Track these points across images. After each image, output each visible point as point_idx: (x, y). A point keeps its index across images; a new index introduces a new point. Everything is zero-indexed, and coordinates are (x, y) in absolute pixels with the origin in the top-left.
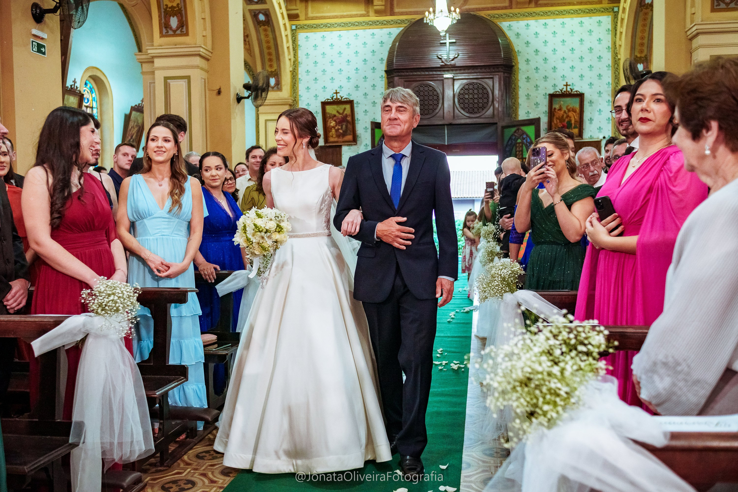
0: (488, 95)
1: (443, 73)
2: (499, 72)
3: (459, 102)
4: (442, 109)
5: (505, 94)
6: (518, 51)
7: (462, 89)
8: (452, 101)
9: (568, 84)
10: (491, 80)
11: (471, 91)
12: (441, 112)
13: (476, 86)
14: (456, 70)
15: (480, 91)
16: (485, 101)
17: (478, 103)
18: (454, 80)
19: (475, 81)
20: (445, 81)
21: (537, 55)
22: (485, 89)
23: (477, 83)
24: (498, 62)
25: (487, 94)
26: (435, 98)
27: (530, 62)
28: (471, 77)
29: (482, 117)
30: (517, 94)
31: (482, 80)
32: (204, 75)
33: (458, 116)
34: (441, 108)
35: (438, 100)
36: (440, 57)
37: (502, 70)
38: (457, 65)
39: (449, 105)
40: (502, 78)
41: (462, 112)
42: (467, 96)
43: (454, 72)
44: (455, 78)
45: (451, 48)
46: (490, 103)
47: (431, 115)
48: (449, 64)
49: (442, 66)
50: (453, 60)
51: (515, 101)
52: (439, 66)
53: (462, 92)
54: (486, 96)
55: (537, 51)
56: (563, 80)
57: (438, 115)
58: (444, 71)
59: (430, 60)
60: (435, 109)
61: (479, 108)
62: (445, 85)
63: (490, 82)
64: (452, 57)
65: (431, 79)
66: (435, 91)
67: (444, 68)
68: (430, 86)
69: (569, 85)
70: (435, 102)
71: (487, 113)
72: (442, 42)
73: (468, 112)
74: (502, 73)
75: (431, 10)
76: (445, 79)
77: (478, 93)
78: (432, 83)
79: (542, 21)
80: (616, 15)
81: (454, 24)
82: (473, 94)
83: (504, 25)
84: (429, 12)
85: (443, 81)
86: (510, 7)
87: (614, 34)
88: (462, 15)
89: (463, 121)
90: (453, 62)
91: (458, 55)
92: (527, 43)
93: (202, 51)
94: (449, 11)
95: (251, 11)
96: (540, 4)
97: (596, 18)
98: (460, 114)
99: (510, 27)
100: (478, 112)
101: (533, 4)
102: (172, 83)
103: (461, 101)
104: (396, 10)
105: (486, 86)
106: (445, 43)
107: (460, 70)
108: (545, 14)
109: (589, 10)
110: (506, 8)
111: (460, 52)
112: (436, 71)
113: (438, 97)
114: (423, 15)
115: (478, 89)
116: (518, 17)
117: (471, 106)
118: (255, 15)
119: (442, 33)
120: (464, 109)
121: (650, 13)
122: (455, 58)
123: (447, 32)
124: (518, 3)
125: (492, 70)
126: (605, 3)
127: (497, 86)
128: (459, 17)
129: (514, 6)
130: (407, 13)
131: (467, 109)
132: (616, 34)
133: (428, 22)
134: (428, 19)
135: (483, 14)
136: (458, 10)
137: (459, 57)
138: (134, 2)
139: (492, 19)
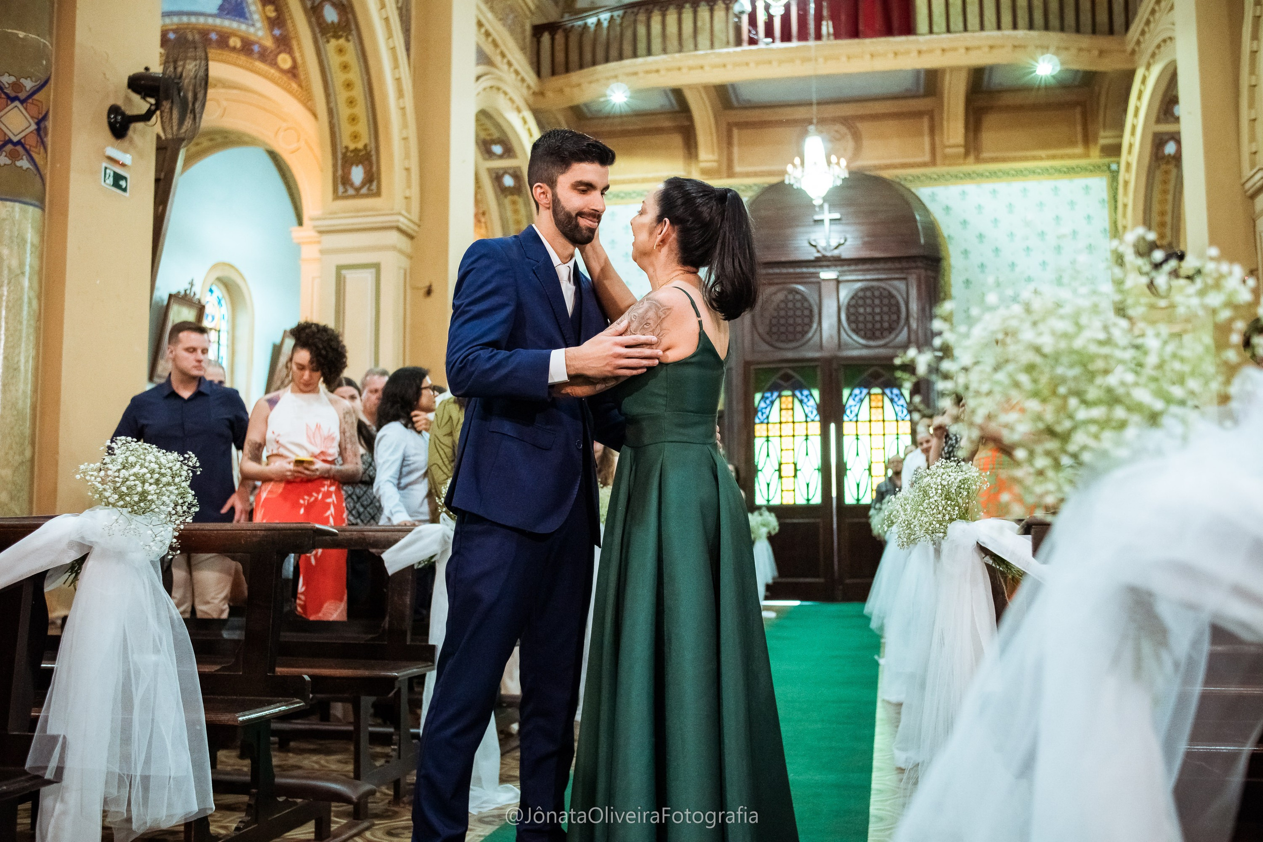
0: (898, 308)
1: (818, 270)
2: (917, 268)
3: (848, 319)
4: (818, 331)
5: (928, 307)
6: (948, 236)
7: (853, 298)
8: (835, 319)
10: (904, 282)
11: (869, 301)
12: (817, 337)
13: (877, 293)
14: (842, 265)
15: (886, 301)
16: (894, 317)
17: (881, 321)
18: (838, 282)
19: (875, 284)
20: (823, 284)
21: (981, 242)
22: (893, 297)
23: (878, 288)
24: (913, 252)
25: (897, 305)
26: (806, 312)
27: (969, 256)
28: (868, 277)
29: (891, 345)
31: (887, 282)
32: (405, 262)
33: (846, 345)
34: (817, 329)
35: (811, 317)
36: (814, 243)
37: (922, 265)
38: (845, 255)
39: (831, 325)
40: (922, 277)
41: (855, 337)
42: (861, 310)
43: (839, 268)
44: (841, 278)
45: (833, 228)
46: (902, 322)
47: (798, 344)
48: (829, 254)
49: (818, 260)
50: (836, 248)
52: (812, 258)
53: (853, 302)
54: (894, 309)
55: (981, 236)
57: (811, 341)
58: (821, 267)
59: (797, 249)
60: (807, 332)
61: (882, 330)
62: (823, 290)
63: (901, 285)
64: (834, 244)
65: (799, 280)
66: (806, 300)
67: (820, 261)
68: (797, 293)
70: (806, 320)
71: (898, 339)
72: (817, 217)
73: (865, 337)
74: (923, 272)
75: (797, 160)
76: (824, 280)
77: (881, 305)
78: (800, 287)
79: (988, 186)
80: (1114, 176)
81: (837, 188)
82: (873, 306)
83: (924, 192)
84: (794, 165)
85: (819, 283)
86: (933, 162)
87: (1113, 207)
88: (850, 173)
89: (855, 353)
90: (836, 253)
91: (846, 240)
92: (964, 223)
93: (403, 222)
94: (829, 163)
95: (490, 170)
96: (983, 159)
97: (1080, 182)
98: (850, 340)
99: (933, 196)
100: (882, 337)
101: (971, 158)
102: (349, 275)
103: (852, 318)
104: (738, 169)
105: (895, 292)
106: (822, 221)
107: (849, 265)
108: (993, 175)
109: (1068, 168)
110: (924, 165)
111: (848, 236)
112: (807, 267)
113: (811, 311)
114: (784, 173)
115: (881, 297)
116: (947, 180)
117: (869, 326)
118: (497, 178)
119: (817, 202)
120: (856, 331)
121: (1174, 171)
122: (840, 245)
123: (825, 199)
124: (945, 157)
125: (905, 264)
126: (1095, 157)
127: (914, 293)
128: (847, 176)
129: (938, 161)
130: (756, 174)
131: (862, 333)
132: (1116, 208)
133: (792, 182)
134: (792, 178)
135: (886, 174)
136: (843, 162)
137: (847, 243)
138: (294, 146)
139: (902, 183)
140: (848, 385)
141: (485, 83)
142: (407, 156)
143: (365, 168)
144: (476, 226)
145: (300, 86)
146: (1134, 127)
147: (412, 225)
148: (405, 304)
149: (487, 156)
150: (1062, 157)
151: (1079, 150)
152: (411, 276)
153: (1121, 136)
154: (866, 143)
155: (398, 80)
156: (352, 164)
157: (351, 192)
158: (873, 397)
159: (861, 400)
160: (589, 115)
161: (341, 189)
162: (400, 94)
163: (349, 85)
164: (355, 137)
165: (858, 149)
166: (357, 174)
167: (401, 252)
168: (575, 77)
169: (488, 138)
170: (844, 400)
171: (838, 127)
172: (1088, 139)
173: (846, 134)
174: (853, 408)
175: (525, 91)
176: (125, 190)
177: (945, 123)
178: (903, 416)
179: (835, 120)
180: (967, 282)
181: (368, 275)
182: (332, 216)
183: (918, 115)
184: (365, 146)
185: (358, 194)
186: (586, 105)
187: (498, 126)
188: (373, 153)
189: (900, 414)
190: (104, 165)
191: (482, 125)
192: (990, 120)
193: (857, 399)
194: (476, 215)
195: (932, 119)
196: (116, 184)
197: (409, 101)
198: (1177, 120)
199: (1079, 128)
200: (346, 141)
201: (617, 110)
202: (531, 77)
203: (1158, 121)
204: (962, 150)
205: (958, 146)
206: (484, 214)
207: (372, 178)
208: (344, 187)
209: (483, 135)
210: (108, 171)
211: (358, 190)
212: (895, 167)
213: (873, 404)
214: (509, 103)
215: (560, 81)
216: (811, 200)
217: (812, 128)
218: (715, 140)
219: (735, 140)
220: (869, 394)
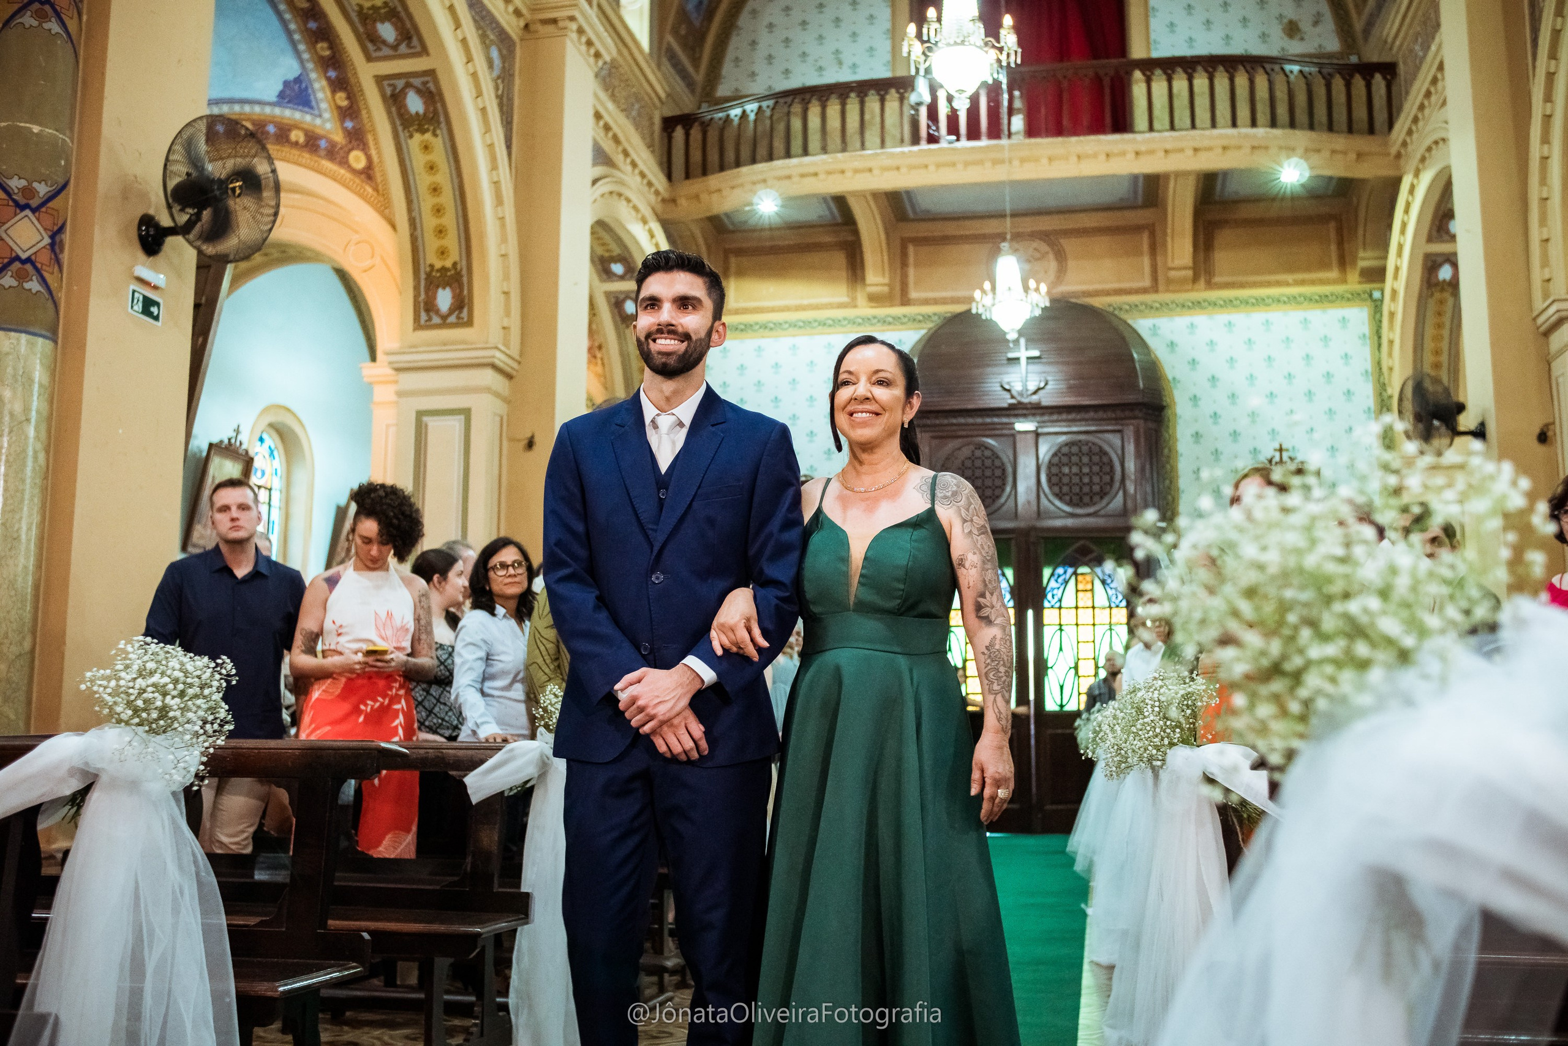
0: (1112, 467)
1: (1012, 420)
2: (1135, 418)
3: (1049, 480)
4: (1013, 497)
5: (1148, 467)
6: (1174, 379)
7: (1055, 455)
8: (1033, 481)
9: (1284, 447)
10: (1118, 435)
11: (1074, 459)
12: (1011, 503)
13: (1085, 449)
14: (1042, 414)
15: (1096, 459)
16: (1107, 478)
17: (1091, 484)
18: (1037, 435)
19: (1082, 437)
20: (1018, 437)
21: (1214, 386)
22: (1106, 453)
23: (1087, 443)
24: (1131, 398)
25: (1111, 463)
26: (997, 472)
27: (1199, 403)
28: (1075, 429)
29: (1102, 512)
30: (1174, 469)
31: (1100, 435)
32: (501, 407)
33: (1047, 512)
34: (1010, 494)
35: (1003, 478)
36: (1007, 387)
37: (1140, 415)
38: (1046, 402)
39: (1028, 488)
40: (1142, 430)
41: (1058, 503)
42: (1066, 470)
43: (1038, 418)
44: (1040, 430)
45: (1032, 368)
46: (1117, 484)
48: (1025, 400)
49: (1012, 407)
50: (1035, 393)
51: (1171, 482)
52: (1005, 405)
53: (1056, 460)
54: (1107, 469)
55: (1213, 379)
56: (1273, 439)
57: (1005, 508)
58: (1016, 416)
59: (986, 393)
60: (998, 497)
61: (1092, 495)
62: (1018, 445)
63: (1116, 440)
64: (1032, 387)
65: (988, 433)
66: (998, 457)
67: (1014, 409)
68: (986, 448)
69: (1287, 450)
70: (998, 482)
71: (1111, 506)
72: (1011, 355)
73: (1070, 503)
74: (1142, 422)
75: (987, 285)
76: (1020, 432)
77: (1091, 464)
78: (991, 441)
79: (1222, 318)
80: (1377, 306)
81: (1035, 318)
82: (1080, 465)
83: (1143, 325)
84: (984, 292)
85: (1013, 437)
86: (1154, 288)
87: (1376, 345)
88: (1053, 301)
89: (1058, 523)
90: (1035, 399)
91: (1046, 384)
92: (1193, 363)
93: (499, 358)
94: (1026, 289)
95: (608, 294)
96: (1216, 284)
97: (1335, 313)
98: (1052, 508)
99: (1154, 329)
100: (1092, 503)
101: (1202, 283)
102: (432, 422)
103: (1055, 480)
104: (913, 294)
105: (1107, 448)
106: (1018, 359)
107: (1051, 414)
108: (1229, 304)
109: (1320, 296)
110: (1144, 291)
111: (1049, 378)
112: (998, 416)
113: (1004, 470)
114: (971, 299)
115: (1090, 453)
116: (1171, 310)
117: (1076, 489)
118: (617, 304)
119: (1012, 336)
120: (1060, 496)
121: (1450, 301)
122: (1039, 389)
123: (1021, 333)
124: (1169, 281)
125: (1119, 414)
126: (1354, 283)
127: (1130, 448)
128: (1048, 304)
129: (1161, 287)
130: (936, 302)
131: (1067, 498)
132: (1380, 345)
133: (980, 312)
134: (980, 306)
135: (1097, 302)
136: (1043, 288)
137: (1048, 387)
138: (368, 263)
139: (1116, 312)
140: (1048, 564)
141: (603, 187)
142: (506, 277)
143: (453, 291)
144: (589, 362)
145: (376, 190)
146: (1400, 247)
147: (510, 362)
148: (500, 460)
149: (605, 276)
150: (1313, 282)
151: (1334, 274)
152: (508, 425)
153: (1385, 258)
154: (1071, 263)
155: (496, 184)
156: (438, 287)
157: (436, 320)
158: (1080, 578)
159: (1066, 582)
160: (731, 227)
161: (424, 316)
162: (499, 201)
163: (435, 190)
164: (443, 253)
165: (1062, 271)
166: (444, 299)
167: (497, 395)
168: (715, 180)
169: (607, 255)
170: (1045, 581)
171: (1036, 244)
172: (1344, 262)
173: (1047, 253)
174: (1055, 592)
175: (652, 198)
176: (156, 318)
177: (1169, 239)
178: (1117, 602)
179: (1033, 235)
180: (1197, 436)
181: (455, 424)
182: (414, 350)
183: (1137, 229)
184: (455, 264)
185: (444, 324)
186: (727, 215)
187: (619, 240)
188: (464, 272)
189: (1113, 599)
190: (132, 287)
191: (599, 239)
192: (1224, 236)
193: (1060, 580)
194: (590, 349)
195: (1152, 235)
196: (146, 311)
197: (509, 211)
198: (1453, 238)
199: (1333, 247)
200: (431, 258)
201: (766, 222)
202: (659, 181)
203: (1430, 240)
204: (1190, 273)
205: (1185, 268)
206: (600, 347)
207: (462, 303)
208: (428, 315)
209: (600, 251)
210: (136, 295)
211: (444, 318)
212: (1108, 293)
213: (1080, 587)
214: (633, 213)
215: (695, 186)
216: (1005, 334)
217: (1005, 246)
218: (886, 257)
219: (911, 259)
220: (1075, 573)
